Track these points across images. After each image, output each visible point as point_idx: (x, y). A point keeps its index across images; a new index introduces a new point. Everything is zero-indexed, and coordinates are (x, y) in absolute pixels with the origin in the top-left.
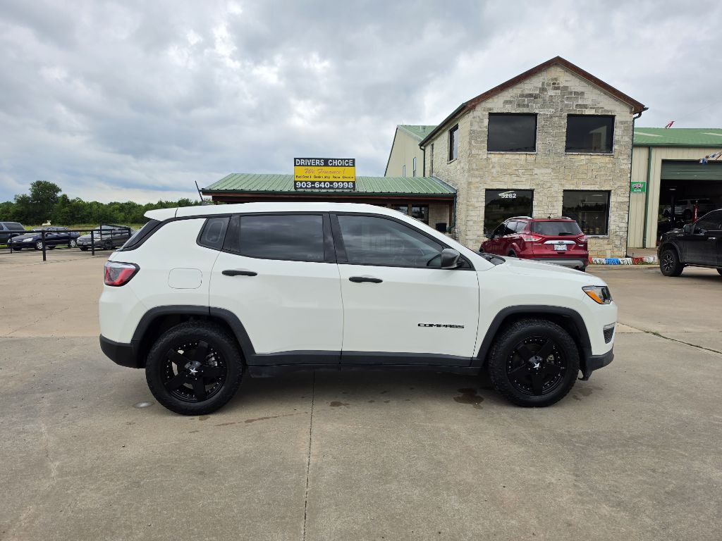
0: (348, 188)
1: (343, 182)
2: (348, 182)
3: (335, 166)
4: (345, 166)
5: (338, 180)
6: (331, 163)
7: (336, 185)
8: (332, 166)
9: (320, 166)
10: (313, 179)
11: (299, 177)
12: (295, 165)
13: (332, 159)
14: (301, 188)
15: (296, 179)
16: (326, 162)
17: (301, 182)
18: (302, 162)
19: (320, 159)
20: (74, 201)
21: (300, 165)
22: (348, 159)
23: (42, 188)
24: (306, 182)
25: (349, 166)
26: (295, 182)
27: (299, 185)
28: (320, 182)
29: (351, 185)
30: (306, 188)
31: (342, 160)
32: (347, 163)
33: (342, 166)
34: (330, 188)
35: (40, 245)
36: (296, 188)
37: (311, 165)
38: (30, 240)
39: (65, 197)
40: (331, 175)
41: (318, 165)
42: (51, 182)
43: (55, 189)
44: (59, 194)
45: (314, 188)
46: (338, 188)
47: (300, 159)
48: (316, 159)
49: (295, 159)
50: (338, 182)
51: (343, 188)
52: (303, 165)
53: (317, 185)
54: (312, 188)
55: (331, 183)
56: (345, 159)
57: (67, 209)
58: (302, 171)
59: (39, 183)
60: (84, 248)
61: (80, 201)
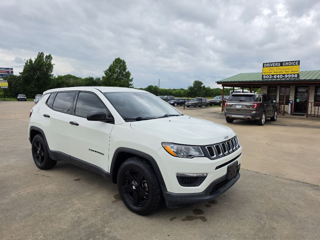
0: (294, 77)
1: (291, 74)
2: (294, 74)
3: (287, 65)
4: (293, 65)
5: (288, 73)
6: (284, 64)
7: (286, 76)
8: (285, 66)
9: (278, 66)
10: (273, 74)
11: (266, 73)
12: (263, 67)
13: (285, 62)
14: (266, 78)
15: (263, 74)
16: (282, 64)
17: (266, 75)
18: (268, 65)
19: (278, 63)
20: (207, 88)
21: (266, 67)
22: (296, 61)
23: (197, 83)
24: (269, 75)
25: (296, 65)
26: (263, 76)
27: (265, 77)
28: (277, 75)
29: (296, 76)
30: (269, 78)
31: (291, 62)
32: (294, 63)
33: (291, 65)
34: (283, 78)
35: (176, 105)
36: (263, 78)
37: (272, 66)
38: (173, 102)
39: (204, 86)
40: (284, 71)
41: (277, 66)
42: (200, 81)
43: (201, 83)
44: (202, 86)
45: (274, 78)
46: (288, 78)
47: (266, 63)
48: (275, 63)
49: (264, 64)
50: (288, 74)
51: (291, 78)
52: (268, 67)
53: (275, 77)
54: (272, 78)
55: (284, 75)
56: (293, 61)
57: (204, 91)
58: (267, 70)
59: (196, 81)
60: (188, 106)
61: (210, 88)
